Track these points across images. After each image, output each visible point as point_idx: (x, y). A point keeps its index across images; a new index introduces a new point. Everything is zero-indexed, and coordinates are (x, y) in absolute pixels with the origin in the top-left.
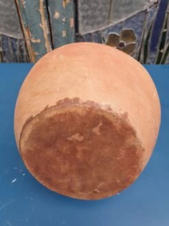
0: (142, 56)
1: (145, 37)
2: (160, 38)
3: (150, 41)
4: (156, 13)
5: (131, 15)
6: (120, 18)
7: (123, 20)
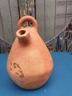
0: (56, 51)
1: (56, 46)
2: (60, 46)
3: (57, 47)
4: (57, 40)
5: (50, 41)
6: (48, 41)
7: (49, 42)
